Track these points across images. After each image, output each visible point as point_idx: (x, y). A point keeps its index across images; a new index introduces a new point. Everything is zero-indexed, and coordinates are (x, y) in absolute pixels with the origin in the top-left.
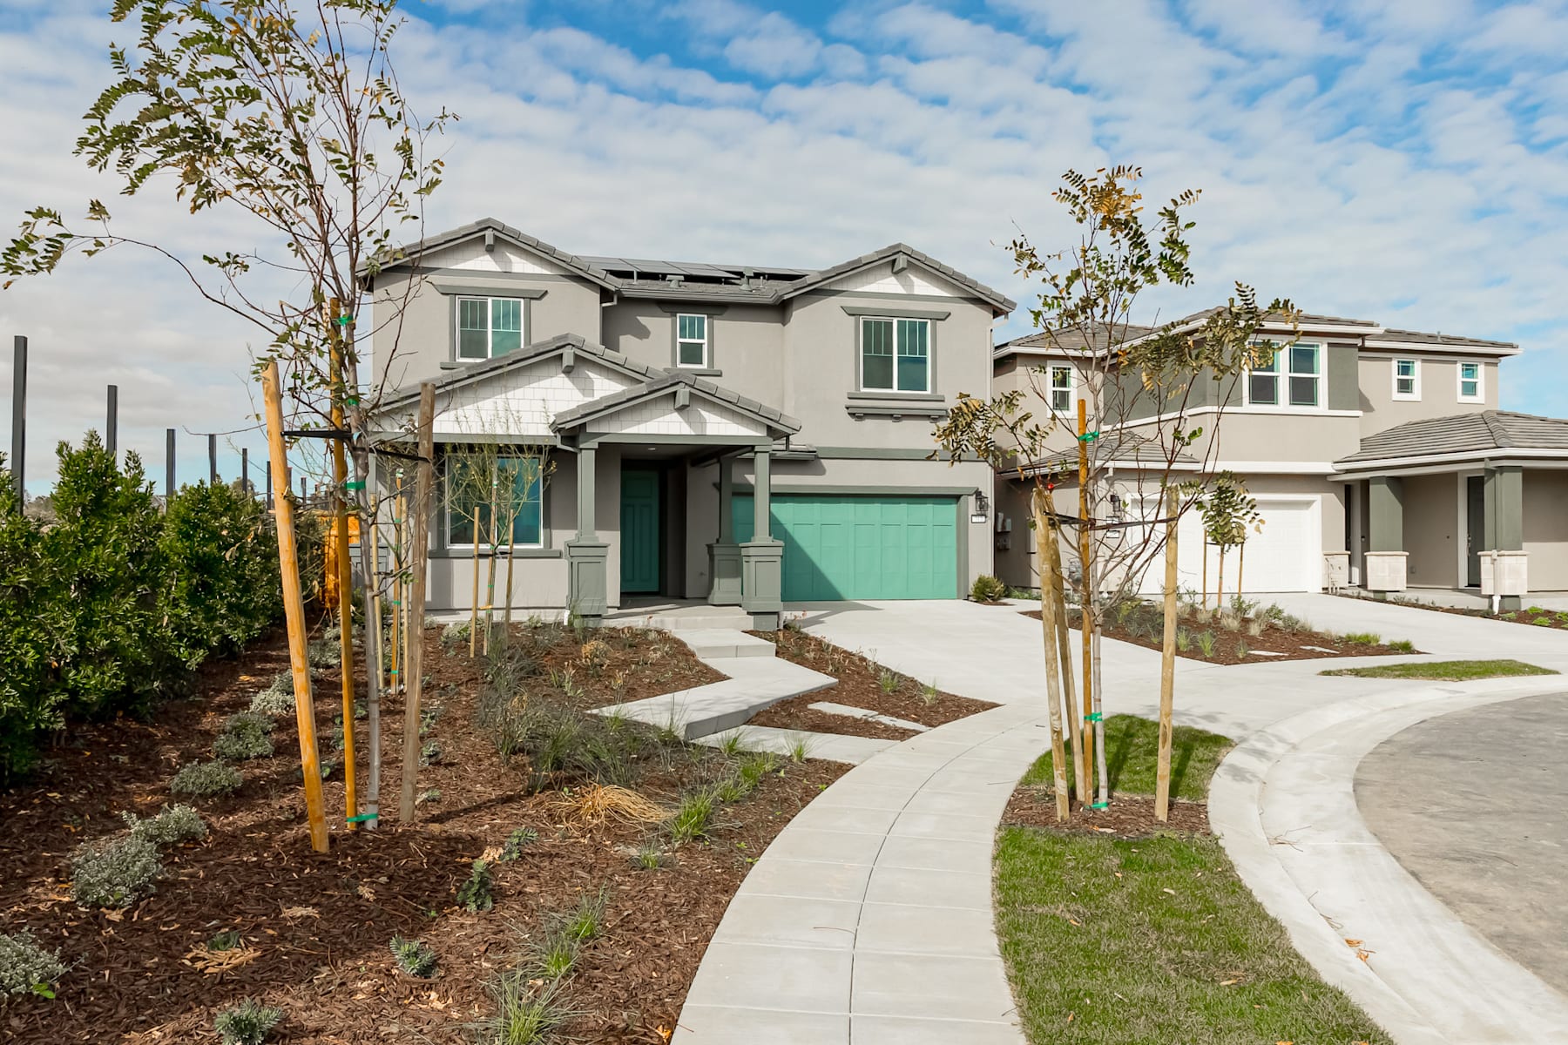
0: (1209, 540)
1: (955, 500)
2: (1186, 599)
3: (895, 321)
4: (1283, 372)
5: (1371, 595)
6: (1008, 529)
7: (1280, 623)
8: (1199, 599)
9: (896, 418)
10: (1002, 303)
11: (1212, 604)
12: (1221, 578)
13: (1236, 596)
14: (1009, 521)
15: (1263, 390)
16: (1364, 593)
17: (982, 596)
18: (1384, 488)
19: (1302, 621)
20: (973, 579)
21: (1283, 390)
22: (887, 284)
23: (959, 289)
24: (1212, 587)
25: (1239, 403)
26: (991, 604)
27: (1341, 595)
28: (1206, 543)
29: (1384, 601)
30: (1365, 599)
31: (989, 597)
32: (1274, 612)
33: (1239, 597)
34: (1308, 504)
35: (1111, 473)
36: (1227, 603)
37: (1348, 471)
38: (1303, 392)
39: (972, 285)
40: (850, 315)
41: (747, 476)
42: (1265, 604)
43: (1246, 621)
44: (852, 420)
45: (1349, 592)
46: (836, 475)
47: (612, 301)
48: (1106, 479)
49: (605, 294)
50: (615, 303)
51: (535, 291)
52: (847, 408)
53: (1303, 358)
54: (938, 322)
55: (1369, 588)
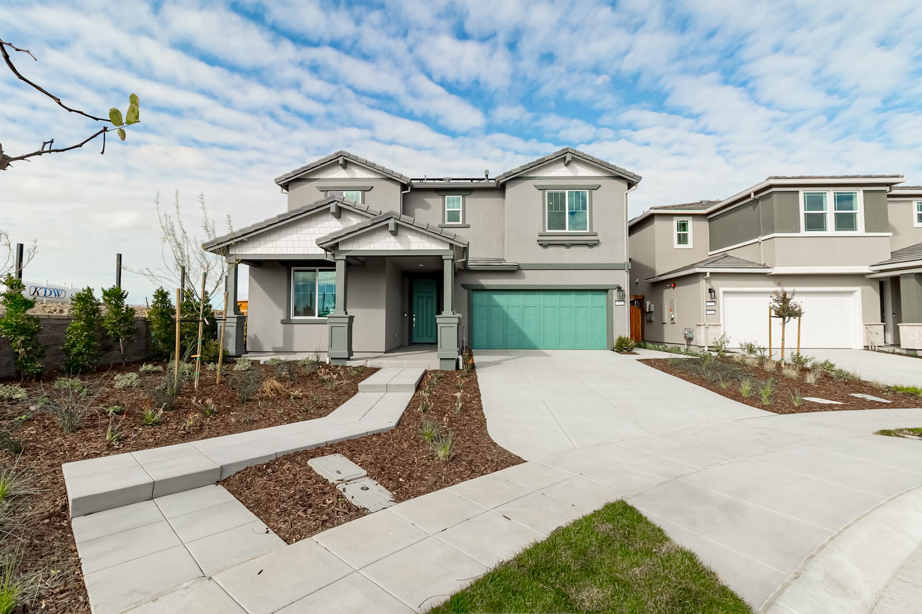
0: (773, 314)
1: (605, 292)
2: (759, 353)
3: (567, 192)
4: (830, 210)
5: (904, 352)
6: (652, 310)
7: (833, 374)
8: (767, 353)
9: (567, 246)
10: (632, 177)
11: (776, 357)
12: (783, 340)
13: (795, 353)
14: (652, 305)
15: (816, 222)
16: (897, 350)
17: (620, 348)
18: (913, 282)
19: (852, 373)
20: (616, 338)
21: (830, 221)
22: (560, 171)
23: (606, 171)
24: (776, 343)
25: (798, 231)
26: (625, 353)
27: (879, 351)
28: (770, 316)
29: (916, 356)
30: (899, 354)
31: (625, 349)
32: (828, 366)
33: (798, 354)
34: (852, 293)
35: (708, 275)
36: (788, 358)
37: (881, 271)
38: (845, 222)
39: (614, 168)
40: (539, 190)
41: (480, 280)
42: (820, 359)
43: (804, 371)
44: (541, 248)
45: (886, 349)
46: (530, 279)
47: (408, 190)
48: (705, 279)
49: (404, 187)
50: (409, 191)
51: (367, 187)
52: (538, 241)
53: (844, 201)
54: (593, 191)
55: (902, 347)
